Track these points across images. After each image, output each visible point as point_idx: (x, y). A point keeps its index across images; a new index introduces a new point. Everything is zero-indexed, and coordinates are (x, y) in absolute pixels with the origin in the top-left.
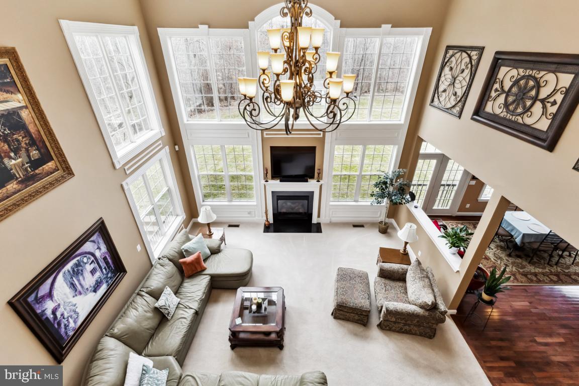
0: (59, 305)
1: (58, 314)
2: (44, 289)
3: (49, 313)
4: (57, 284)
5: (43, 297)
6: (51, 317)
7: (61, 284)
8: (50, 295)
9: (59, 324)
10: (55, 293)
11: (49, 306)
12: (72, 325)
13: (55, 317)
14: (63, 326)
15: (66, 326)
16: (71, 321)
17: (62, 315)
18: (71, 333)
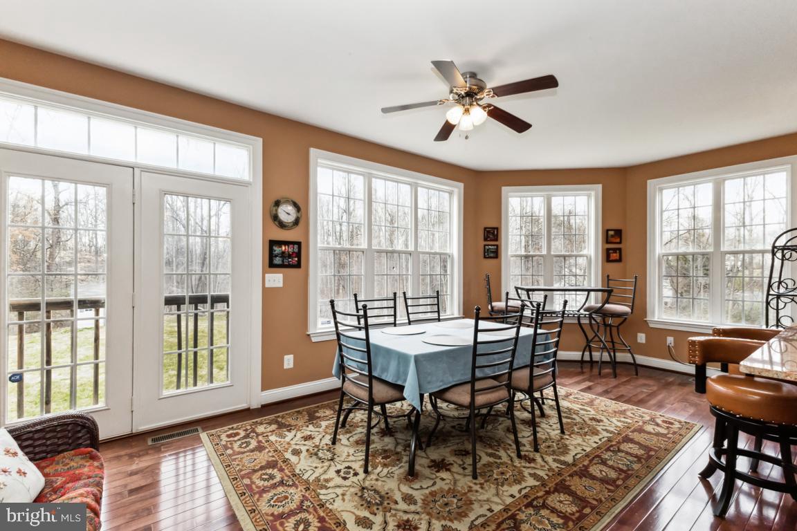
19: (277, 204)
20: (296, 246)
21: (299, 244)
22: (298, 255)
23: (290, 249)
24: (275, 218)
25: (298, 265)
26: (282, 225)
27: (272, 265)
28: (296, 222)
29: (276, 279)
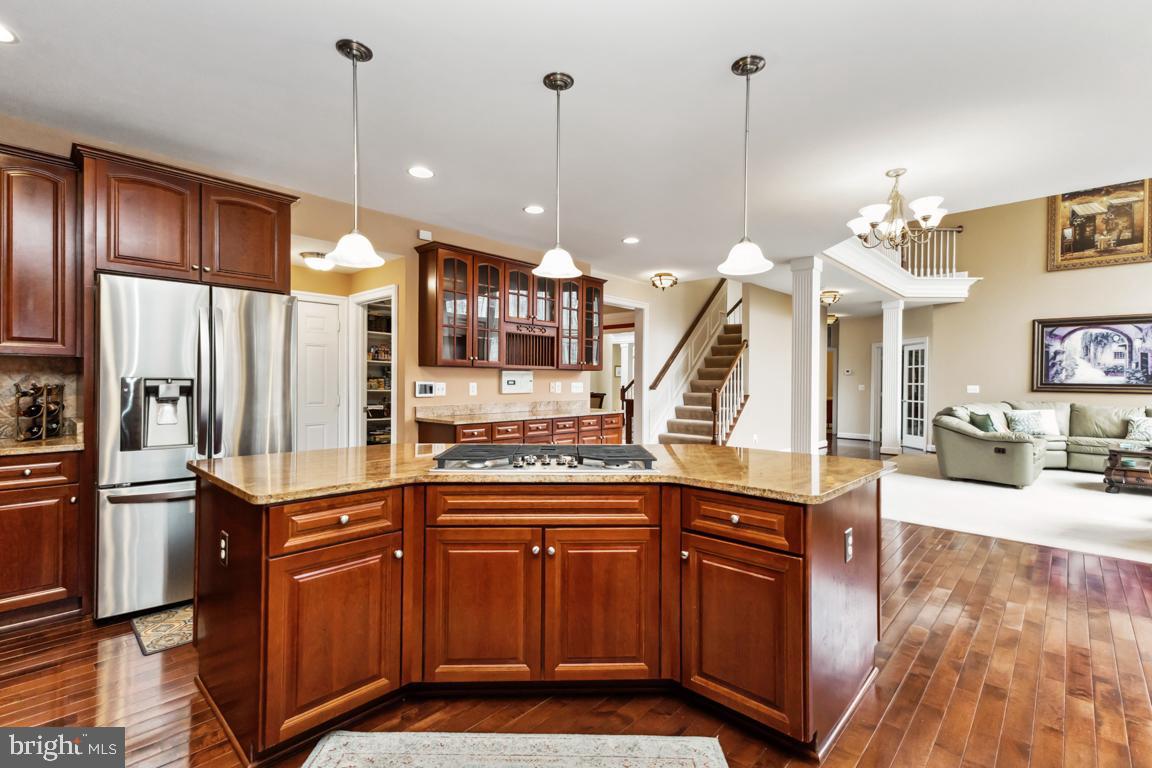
0: (1063, 352)
1: (1058, 358)
2: (1061, 331)
3: (1052, 351)
4: (1073, 336)
5: (1056, 336)
6: (1052, 354)
7: (1077, 339)
8: (1063, 339)
9: (1054, 365)
10: (1067, 341)
11: (1056, 346)
12: (1063, 376)
13: (1054, 358)
14: (1055, 369)
15: (1057, 373)
16: (1064, 373)
17: (1061, 362)
18: (1056, 381)
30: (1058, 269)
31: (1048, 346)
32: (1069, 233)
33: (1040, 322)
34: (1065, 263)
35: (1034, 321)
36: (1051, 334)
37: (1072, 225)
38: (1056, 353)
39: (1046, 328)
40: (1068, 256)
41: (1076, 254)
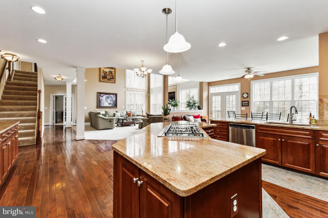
0: (103, 100)
2: (102, 95)
3: (101, 99)
4: (104, 96)
8: (102, 97)
9: (101, 102)
15: (101, 104)
16: (103, 104)
18: (101, 106)
19: (243, 94)
20: (247, 102)
21: (248, 101)
22: (248, 103)
23: (246, 102)
24: (243, 97)
25: (248, 106)
26: (244, 98)
27: (242, 106)
28: (247, 97)
29: (243, 108)
30: (101, 81)
31: (100, 98)
32: (103, 74)
33: (99, 93)
34: (103, 80)
35: (97, 92)
36: (100, 96)
37: (103, 73)
38: (101, 100)
39: (99, 94)
40: (103, 79)
41: (104, 79)
